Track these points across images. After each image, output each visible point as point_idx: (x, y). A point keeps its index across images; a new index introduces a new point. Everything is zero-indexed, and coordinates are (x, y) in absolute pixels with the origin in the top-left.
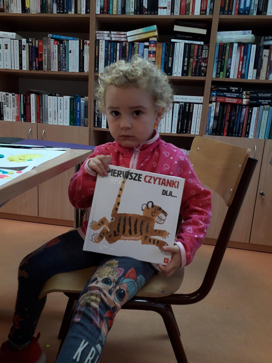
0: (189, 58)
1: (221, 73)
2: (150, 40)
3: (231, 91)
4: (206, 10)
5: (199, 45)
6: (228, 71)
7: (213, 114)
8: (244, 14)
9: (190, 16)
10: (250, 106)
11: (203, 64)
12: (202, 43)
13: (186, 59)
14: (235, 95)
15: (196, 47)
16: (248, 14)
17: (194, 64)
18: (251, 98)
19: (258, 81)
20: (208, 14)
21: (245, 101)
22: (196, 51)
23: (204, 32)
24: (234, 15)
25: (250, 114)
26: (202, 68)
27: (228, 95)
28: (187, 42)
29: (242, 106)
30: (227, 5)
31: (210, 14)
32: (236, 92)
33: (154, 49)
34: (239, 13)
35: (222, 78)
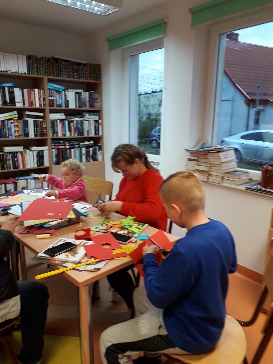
0: (37, 128)
1: (55, 134)
2: (14, 119)
3: (60, 143)
4: (41, 105)
5: (41, 121)
6: (57, 133)
7: (54, 155)
8: (60, 107)
9: (34, 107)
10: (70, 149)
11: (45, 130)
12: (42, 120)
13: (35, 128)
14: (63, 144)
15: (40, 122)
16: (61, 107)
17: (40, 130)
18: (70, 145)
19: (71, 137)
20: (42, 106)
21: (68, 147)
22: (40, 124)
23: (42, 114)
24: (55, 107)
25: (71, 152)
26: (45, 133)
27: (60, 144)
28: (34, 119)
29: (67, 149)
30: (51, 102)
31: (44, 106)
32: (63, 143)
33: (17, 124)
34: (57, 107)
35: (55, 137)
